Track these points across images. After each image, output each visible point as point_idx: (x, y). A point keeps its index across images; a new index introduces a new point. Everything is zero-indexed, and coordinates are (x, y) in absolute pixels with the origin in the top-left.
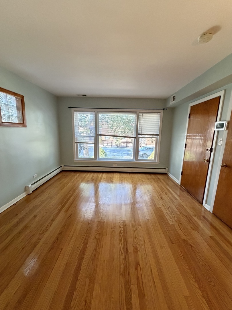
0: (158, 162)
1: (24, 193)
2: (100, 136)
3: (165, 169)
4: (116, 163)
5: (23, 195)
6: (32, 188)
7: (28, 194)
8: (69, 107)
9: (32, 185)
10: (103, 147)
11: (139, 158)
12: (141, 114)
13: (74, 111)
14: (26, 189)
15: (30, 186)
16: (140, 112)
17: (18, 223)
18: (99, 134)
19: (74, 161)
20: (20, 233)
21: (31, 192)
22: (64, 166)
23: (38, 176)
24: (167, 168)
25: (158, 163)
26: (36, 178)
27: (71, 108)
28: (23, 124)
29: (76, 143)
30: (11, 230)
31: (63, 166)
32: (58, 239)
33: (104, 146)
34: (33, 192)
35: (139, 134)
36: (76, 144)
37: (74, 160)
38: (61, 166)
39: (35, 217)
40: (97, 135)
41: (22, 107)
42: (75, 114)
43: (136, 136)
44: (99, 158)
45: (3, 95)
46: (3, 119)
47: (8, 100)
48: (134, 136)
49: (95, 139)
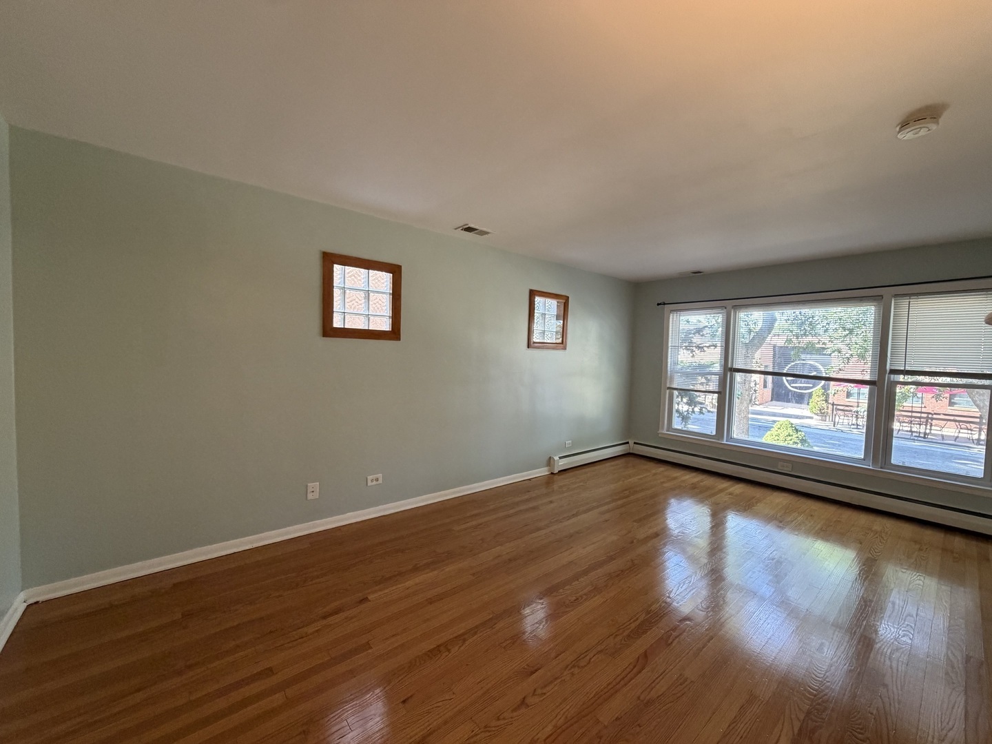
1: (546, 468)
4: (789, 462)
5: (543, 472)
6: (562, 464)
7: (552, 473)
8: (658, 304)
9: (560, 458)
10: (833, 429)
11: (895, 460)
12: (905, 302)
13: (672, 311)
14: (550, 462)
15: (556, 458)
16: (896, 296)
17: (528, 500)
18: (736, 366)
19: (660, 435)
20: (527, 510)
21: (556, 471)
22: (635, 443)
23: (574, 445)
26: (569, 449)
27: (664, 304)
28: (562, 345)
29: (669, 388)
30: (517, 504)
31: (631, 442)
32: (571, 536)
33: (838, 427)
34: (559, 471)
35: (894, 372)
36: (668, 391)
37: (660, 431)
38: (628, 443)
39: (551, 502)
40: (729, 371)
41: (564, 314)
42: (673, 318)
43: (876, 378)
44: (730, 438)
45: (538, 299)
46: (536, 338)
47: (546, 307)
48: (867, 377)
49: (722, 382)
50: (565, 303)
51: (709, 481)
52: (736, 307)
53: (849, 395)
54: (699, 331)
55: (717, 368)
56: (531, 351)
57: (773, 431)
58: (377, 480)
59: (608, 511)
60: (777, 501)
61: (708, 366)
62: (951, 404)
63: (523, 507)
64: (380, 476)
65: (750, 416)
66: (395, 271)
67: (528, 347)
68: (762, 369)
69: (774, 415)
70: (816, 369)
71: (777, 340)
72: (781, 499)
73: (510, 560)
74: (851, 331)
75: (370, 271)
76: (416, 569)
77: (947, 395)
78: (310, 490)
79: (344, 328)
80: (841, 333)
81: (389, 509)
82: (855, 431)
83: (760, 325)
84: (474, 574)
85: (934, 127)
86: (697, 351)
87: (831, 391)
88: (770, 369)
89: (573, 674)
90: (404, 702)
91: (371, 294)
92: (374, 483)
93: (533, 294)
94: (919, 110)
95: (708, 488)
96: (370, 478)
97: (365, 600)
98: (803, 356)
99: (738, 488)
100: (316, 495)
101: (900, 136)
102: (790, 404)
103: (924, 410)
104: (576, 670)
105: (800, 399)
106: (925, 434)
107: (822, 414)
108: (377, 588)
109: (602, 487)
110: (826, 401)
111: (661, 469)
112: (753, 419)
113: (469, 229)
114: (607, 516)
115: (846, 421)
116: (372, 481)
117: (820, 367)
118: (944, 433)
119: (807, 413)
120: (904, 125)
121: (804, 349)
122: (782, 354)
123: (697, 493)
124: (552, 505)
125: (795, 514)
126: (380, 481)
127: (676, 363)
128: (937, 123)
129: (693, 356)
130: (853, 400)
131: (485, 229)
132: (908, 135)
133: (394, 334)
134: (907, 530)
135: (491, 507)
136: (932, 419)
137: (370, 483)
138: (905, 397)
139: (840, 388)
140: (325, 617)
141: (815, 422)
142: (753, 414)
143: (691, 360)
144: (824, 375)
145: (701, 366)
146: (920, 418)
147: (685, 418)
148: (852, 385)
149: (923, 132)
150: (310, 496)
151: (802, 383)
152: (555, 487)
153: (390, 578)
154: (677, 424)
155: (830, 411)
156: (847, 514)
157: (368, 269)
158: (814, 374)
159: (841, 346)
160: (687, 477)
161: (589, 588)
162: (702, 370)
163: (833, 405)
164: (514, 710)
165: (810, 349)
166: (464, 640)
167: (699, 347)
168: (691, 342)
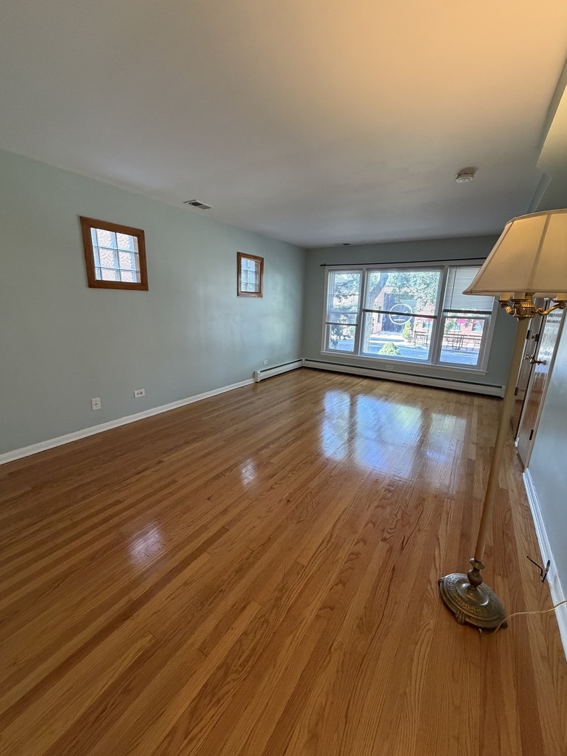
0: (485, 371)
1: (252, 379)
2: (367, 313)
3: (501, 387)
4: (392, 364)
5: (250, 381)
6: (262, 376)
7: (256, 382)
8: (322, 266)
9: (261, 372)
10: (414, 347)
11: (441, 360)
12: (454, 270)
13: (330, 270)
14: (254, 375)
15: (259, 372)
16: (450, 266)
18: (367, 308)
19: (321, 354)
21: (258, 381)
22: (306, 360)
23: (269, 363)
24: (504, 387)
25: (485, 374)
26: (267, 365)
27: (325, 265)
28: (259, 293)
29: (327, 323)
31: (303, 360)
33: (417, 346)
34: (261, 381)
35: (446, 311)
36: (326, 325)
37: (322, 351)
38: (301, 360)
39: (260, 398)
40: (363, 311)
41: (260, 272)
42: (330, 275)
43: (437, 315)
44: (362, 353)
45: (243, 260)
46: (243, 289)
47: (249, 265)
48: (433, 314)
49: (359, 319)
50: (260, 262)
51: (350, 379)
52: (369, 270)
53: (424, 326)
54: (345, 284)
55: (355, 309)
56: (239, 298)
57: (383, 349)
58: (141, 393)
59: (295, 400)
60: (386, 386)
61: (349, 308)
62: (473, 329)
63: (244, 403)
64: (143, 390)
65: (371, 341)
66: (139, 234)
67: (238, 295)
68: (378, 310)
69: (384, 340)
70: (407, 308)
71: (388, 290)
72: (387, 386)
73: (245, 431)
74: (428, 285)
75: (118, 234)
76: (187, 443)
77: (472, 324)
78: (94, 403)
79: (102, 281)
80: (423, 286)
81: (153, 412)
82: (425, 348)
83: (378, 279)
84: (225, 440)
85: (471, 179)
86: (343, 298)
87: (415, 323)
88: (382, 310)
89: (293, 474)
90: (208, 499)
91: (120, 253)
92: (140, 395)
93: (240, 255)
94: (466, 169)
95: (349, 384)
96: (136, 392)
97: (160, 462)
98: (401, 301)
99: (365, 382)
100: (99, 407)
101: (457, 181)
102: (394, 333)
103: (460, 333)
104: (294, 472)
105: (399, 329)
106: (459, 347)
107: (409, 338)
108: (164, 455)
109: (288, 386)
110: (412, 329)
111: (322, 375)
112: (372, 344)
113: (196, 204)
114: (295, 403)
115: (421, 342)
116: (138, 394)
117: (410, 308)
118: (468, 347)
119: (400, 338)
120: (459, 175)
121: (403, 296)
122: (390, 299)
123: (342, 387)
124: (262, 400)
125: (393, 392)
126: (144, 394)
127: (332, 306)
128: (473, 177)
129: (340, 302)
130: (426, 328)
131: (207, 205)
132: (460, 181)
133: (143, 285)
134: (443, 394)
135: (223, 405)
136: (463, 338)
137: (136, 396)
138: (451, 326)
139: (419, 321)
140: (138, 473)
141: (406, 343)
142: (372, 340)
143: (338, 304)
144: (412, 313)
145: (344, 308)
146: (458, 338)
147: (335, 343)
148: (426, 319)
149: (467, 180)
150: (94, 408)
151: (400, 319)
152: (259, 391)
153: (171, 450)
154: (331, 346)
155: (413, 336)
156: (418, 390)
157: (116, 232)
158: (406, 312)
159: (422, 294)
160: (338, 378)
161: (294, 438)
162: (345, 311)
163: (415, 332)
164: (269, 491)
165: (406, 296)
166: (232, 470)
167: (344, 296)
168: (340, 292)
